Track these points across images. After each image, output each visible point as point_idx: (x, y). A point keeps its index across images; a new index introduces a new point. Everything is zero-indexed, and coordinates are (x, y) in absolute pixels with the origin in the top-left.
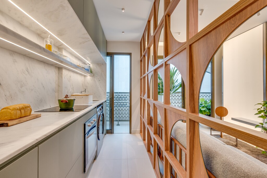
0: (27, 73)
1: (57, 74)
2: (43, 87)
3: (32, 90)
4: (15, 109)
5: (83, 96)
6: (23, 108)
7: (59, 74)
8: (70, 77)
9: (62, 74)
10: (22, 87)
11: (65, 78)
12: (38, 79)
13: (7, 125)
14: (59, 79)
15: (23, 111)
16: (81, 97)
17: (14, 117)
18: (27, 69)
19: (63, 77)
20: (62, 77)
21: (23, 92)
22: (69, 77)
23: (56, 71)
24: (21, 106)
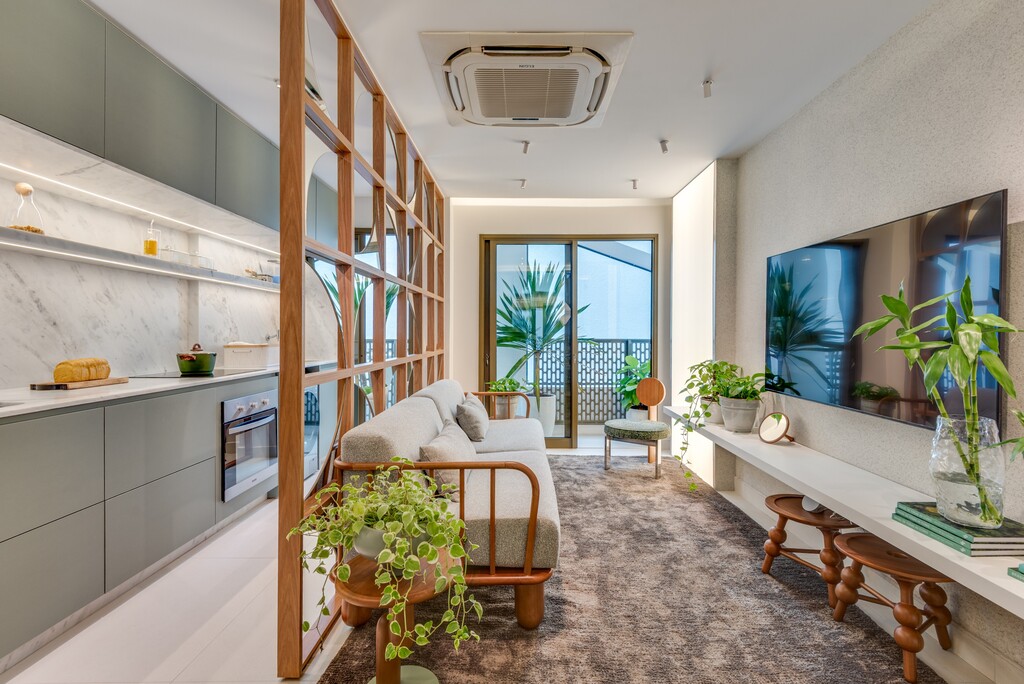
0: (107, 299)
1: (185, 297)
2: (146, 326)
3: (118, 333)
4: (78, 365)
5: (252, 349)
6: (92, 365)
7: (189, 294)
8: (224, 300)
9: (196, 295)
10: (96, 327)
11: (205, 305)
12: (132, 312)
13: (65, 387)
14: (189, 307)
15: (92, 370)
16: (248, 350)
17: (78, 378)
18: (107, 291)
19: (200, 302)
20: (197, 303)
21: (99, 337)
22: (221, 300)
23: (184, 289)
24: (90, 361)
